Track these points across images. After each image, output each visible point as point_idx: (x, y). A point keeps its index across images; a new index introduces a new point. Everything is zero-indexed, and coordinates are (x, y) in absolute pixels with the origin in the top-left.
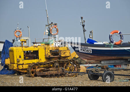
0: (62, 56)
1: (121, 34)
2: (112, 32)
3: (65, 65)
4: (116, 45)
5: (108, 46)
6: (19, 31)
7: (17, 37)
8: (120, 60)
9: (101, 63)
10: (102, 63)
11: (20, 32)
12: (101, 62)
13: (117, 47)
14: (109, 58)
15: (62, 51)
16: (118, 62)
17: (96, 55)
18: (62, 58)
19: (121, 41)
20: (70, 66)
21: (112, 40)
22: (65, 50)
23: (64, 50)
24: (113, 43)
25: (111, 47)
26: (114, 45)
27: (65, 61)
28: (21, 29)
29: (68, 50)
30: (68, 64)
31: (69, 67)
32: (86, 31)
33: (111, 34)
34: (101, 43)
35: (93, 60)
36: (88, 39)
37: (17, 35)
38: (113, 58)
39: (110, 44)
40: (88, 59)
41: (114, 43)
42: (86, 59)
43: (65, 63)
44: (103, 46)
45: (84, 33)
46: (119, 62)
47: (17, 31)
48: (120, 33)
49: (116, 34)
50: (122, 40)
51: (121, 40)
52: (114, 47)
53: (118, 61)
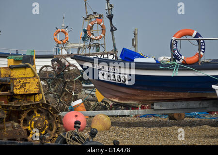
0: (17, 91)
1: (200, 38)
2: (177, 33)
3: (24, 116)
4: (185, 66)
5: (167, 67)
6: (62, 32)
7: (58, 44)
8: (200, 102)
9: (153, 109)
10: (156, 107)
11: (65, 33)
12: (153, 105)
13: (188, 70)
14: (171, 95)
15: (16, 79)
16: (195, 106)
17: (138, 89)
18: (19, 97)
19: (200, 56)
20: (36, 119)
21: (176, 52)
22: (26, 78)
23: (22, 78)
24: (179, 60)
25: (173, 70)
26: (183, 64)
27: (23, 107)
28: (67, 27)
29: (35, 76)
30: (31, 113)
31: (33, 122)
32: (116, 29)
33: (174, 38)
34: (151, 60)
35: (135, 100)
36: (123, 49)
37: (58, 40)
38: (182, 95)
39: (172, 62)
40: (121, 98)
41: (181, 61)
42: (116, 97)
43: (22, 112)
44: (156, 66)
45: (113, 35)
46: (198, 106)
47: (59, 32)
48: (198, 35)
49: (189, 38)
50: (202, 53)
51: (200, 53)
52: (181, 69)
53: (196, 102)
